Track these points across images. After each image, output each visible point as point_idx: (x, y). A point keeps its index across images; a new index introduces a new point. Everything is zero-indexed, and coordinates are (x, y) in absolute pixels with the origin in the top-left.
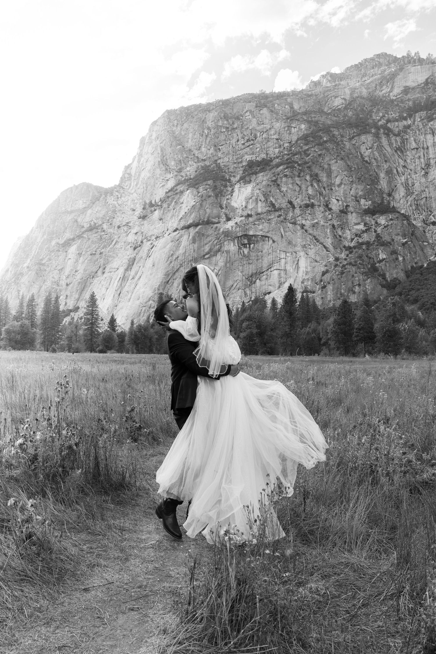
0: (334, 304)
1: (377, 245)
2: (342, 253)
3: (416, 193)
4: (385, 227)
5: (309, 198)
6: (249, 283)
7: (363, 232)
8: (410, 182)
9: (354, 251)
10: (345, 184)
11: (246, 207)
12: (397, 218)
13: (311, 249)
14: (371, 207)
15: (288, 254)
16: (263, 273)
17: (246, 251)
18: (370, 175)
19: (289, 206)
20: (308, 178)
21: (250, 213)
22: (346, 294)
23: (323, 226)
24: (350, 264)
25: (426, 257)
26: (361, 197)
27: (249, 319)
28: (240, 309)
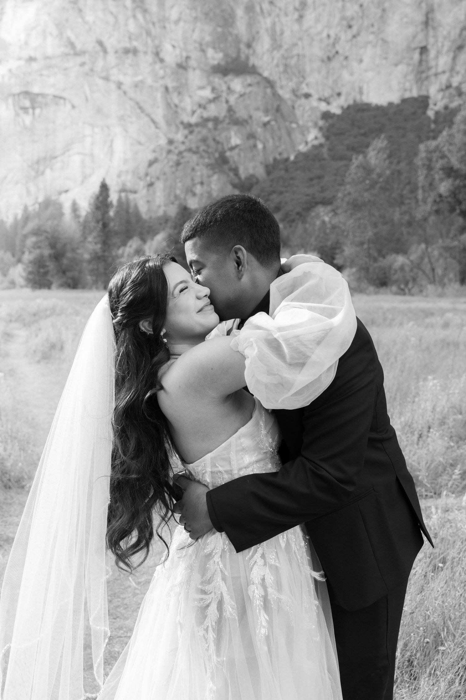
0: (165, 212)
1: (229, 124)
2: (177, 133)
3: (285, 47)
4: (241, 96)
5: (130, 38)
6: (33, 174)
7: (211, 101)
8: (278, 29)
9: (197, 130)
10: (185, 21)
11: (26, 43)
12: (258, 83)
13: (132, 123)
14: (223, 63)
15: (97, 130)
16: (55, 157)
17: (27, 119)
18: (223, 11)
19: (98, 48)
20: (129, 3)
21: (33, 54)
22: (182, 196)
23: (151, 87)
24: (190, 150)
25: (293, 145)
26: (208, 45)
27: (37, 232)
28: (19, 217)
